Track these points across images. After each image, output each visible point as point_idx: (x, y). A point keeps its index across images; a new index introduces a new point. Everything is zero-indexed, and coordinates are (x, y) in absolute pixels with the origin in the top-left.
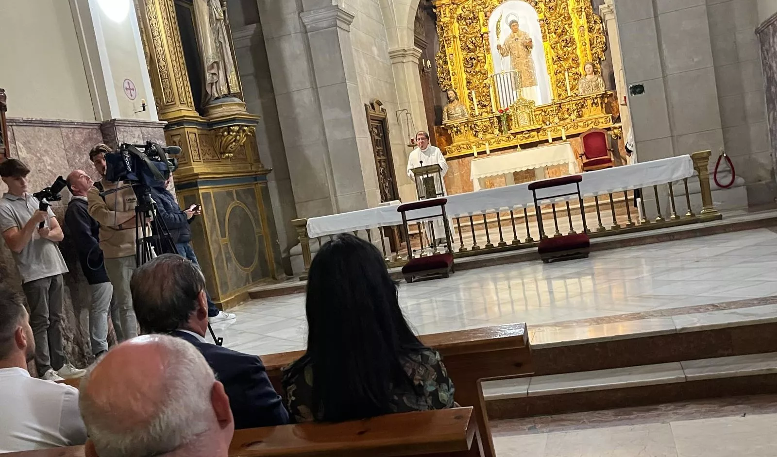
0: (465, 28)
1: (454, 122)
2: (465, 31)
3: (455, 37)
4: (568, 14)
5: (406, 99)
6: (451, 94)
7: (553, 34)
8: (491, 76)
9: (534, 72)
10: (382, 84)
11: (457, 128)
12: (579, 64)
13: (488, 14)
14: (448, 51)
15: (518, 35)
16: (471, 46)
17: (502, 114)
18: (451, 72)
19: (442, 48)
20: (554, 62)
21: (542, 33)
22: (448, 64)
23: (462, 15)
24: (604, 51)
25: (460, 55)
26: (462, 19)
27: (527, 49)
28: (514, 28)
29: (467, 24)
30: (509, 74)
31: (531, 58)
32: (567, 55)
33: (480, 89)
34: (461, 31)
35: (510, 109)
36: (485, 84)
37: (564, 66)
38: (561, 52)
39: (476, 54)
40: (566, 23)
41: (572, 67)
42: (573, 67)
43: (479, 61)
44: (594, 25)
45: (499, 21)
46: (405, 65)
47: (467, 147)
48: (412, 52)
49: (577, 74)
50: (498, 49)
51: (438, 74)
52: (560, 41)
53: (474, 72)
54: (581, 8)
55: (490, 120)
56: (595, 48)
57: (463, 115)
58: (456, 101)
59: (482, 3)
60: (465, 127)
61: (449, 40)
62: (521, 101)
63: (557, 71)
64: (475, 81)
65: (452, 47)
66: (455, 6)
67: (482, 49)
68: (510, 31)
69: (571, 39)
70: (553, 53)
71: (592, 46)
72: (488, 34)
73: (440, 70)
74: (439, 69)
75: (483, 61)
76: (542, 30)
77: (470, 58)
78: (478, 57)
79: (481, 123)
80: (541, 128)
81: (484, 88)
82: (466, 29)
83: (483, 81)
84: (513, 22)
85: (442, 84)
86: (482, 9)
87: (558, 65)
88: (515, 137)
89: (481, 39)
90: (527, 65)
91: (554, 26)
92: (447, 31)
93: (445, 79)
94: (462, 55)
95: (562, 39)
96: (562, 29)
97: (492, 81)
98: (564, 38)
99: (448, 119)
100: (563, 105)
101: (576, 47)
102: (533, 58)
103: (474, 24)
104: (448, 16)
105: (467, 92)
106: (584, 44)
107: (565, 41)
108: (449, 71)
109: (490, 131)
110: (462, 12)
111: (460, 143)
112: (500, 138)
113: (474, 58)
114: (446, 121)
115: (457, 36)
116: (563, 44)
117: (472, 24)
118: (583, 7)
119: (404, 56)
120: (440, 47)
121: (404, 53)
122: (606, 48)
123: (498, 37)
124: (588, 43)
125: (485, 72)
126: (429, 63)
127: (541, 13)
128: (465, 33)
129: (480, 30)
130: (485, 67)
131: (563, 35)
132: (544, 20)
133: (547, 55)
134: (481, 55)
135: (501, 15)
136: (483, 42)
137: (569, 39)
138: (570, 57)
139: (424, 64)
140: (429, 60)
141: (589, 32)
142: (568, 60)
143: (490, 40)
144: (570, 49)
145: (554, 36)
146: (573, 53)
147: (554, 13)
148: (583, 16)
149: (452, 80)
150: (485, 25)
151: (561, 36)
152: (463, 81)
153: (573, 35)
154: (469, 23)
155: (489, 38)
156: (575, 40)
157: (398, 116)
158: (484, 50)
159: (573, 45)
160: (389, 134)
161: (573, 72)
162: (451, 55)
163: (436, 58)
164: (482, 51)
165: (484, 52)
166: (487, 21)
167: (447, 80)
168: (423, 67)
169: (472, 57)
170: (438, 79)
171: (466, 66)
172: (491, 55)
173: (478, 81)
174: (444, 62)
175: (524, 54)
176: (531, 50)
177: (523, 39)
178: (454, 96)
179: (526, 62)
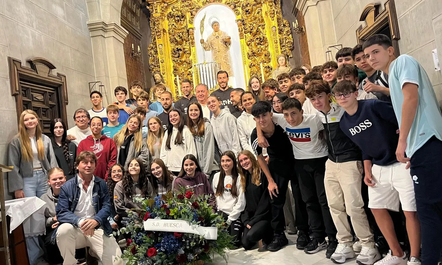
0: (173, 24)
2: (173, 27)
3: (164, 31)
4: (262, 17)
5: (103, 73)
7: (249, 34)
8: (195, 66)
9: (232, 65)
10: (67, 49)
12: (270, 59)
13: (194, 13)
14: (158, 41)
15: (218, 33)
16: (178, 39)
18: (160, 60)
19: (154, 40)
20: (249, 57)
21: (239, 31)
22: (158, 54)
23: (172, 13)
24: (292, 50)
25: (169, 47)
26: (172, 17)
27: (226, 45)
28: (215, 28)
29: (175, 21)
30: (210, 64)
31: (229, 53)
32: (260, 51)
33: (185, 76)
34: (170, 26)
36: (190, 72)
37: (257, 60)
39: (182, 46)
40: (260, 24)
41: (264, 62)
42: (266, 62)
44: (283, 28)
45: (203, 20)
46: (106, 40)
48: (113, 27)
49: (269, 67)
50: (201, 43)
51: (150, 62)
52: (255, 39)
53: (180, 61)
54: (274, 10)
56: (284, 47)
58: (162, 84)
59: (189, 4)
61: (159, 32)
63: (252, 64)
64: (181, 69)
65: (161, 39)
66: (166, 5)
67: (188, 43)
68: (212, 30)
69: (264, 38)
70: (248, 49)
71: (282, 45)
72: (193, 29)
74: (150, 58)
75: (188, 52)
76: (239, 29)
77: (177, 48)
78: (184, 49)
81: (188, 76)
82: (175, 25)
83: (188, 70)
84: (215, 22)
85: (153, 70)
86: (189, 10)
87: (253, 60)
89: (187, 34)
90: (226, 59)
91: (250, 27)
92: (157, 25)
93: (155, 66)
94: (171, 47)
96: (257, 29)
97: (195, 70)
98: (258, 37)
101: (268, 45)
102: (231, 53)
103: (182, 22)
104: (159, 12)
105: (173, 78)
106: (276, 41)
107: (258, 40)
108: (158, 59)
110: (172, 11)
115: (167, 31)
116: (257, 41)
117: (180, 21)
118: (276, 11)
119: (105, 31)
120: (152, 40)
121: (104, 27)
122: (293, 47)
123: (202, 33)
124: (279, 41)
125: (190, 62)
126: (139, 49)
127: (238, 15)
128: (174, 29)
129: (186, 26)
130: (190, 58)
131: (257, 34)
132: (241, 21)
133: (243, 50)
134: (187, 47)
135: (205, 15)
136: (188, 37)
137: (262, 38)
138: (262, 53)
139: (133, 48)
140: (138, 46)
141: (279, 33)
142: (261, 55)
143: (195, 35)
144: (263, 46)
145: (250, 35)
146: (265, 50)
147: (250, 16)
148: (275, 18)
149: (161, 66)
150: (191, 23)
151: (255, 35)
152: (170, 68)
153: (265, 35)
154: (177, 20)
155: (194, 33)
156: (268, 39)
157: (91, 88)
158: (189, 43)
159: (265, 43)
160: (67, 104)
161: (265, 66)
162: (160, 46)
163: (149, 48)
164: (188, 44)
165: (190, 45)
166: (193, 19)
167: (157, 67)
168: (133, 50)
169: (179, 48)
170: (150, 66)
171: (174, 55)
172: (195, 47)
173: (184, 69)
174: (155, 52)
175: (223, 49)
176: (229, 46)
177: (223, 37)
178: (160, 79)
179: (225, 55)
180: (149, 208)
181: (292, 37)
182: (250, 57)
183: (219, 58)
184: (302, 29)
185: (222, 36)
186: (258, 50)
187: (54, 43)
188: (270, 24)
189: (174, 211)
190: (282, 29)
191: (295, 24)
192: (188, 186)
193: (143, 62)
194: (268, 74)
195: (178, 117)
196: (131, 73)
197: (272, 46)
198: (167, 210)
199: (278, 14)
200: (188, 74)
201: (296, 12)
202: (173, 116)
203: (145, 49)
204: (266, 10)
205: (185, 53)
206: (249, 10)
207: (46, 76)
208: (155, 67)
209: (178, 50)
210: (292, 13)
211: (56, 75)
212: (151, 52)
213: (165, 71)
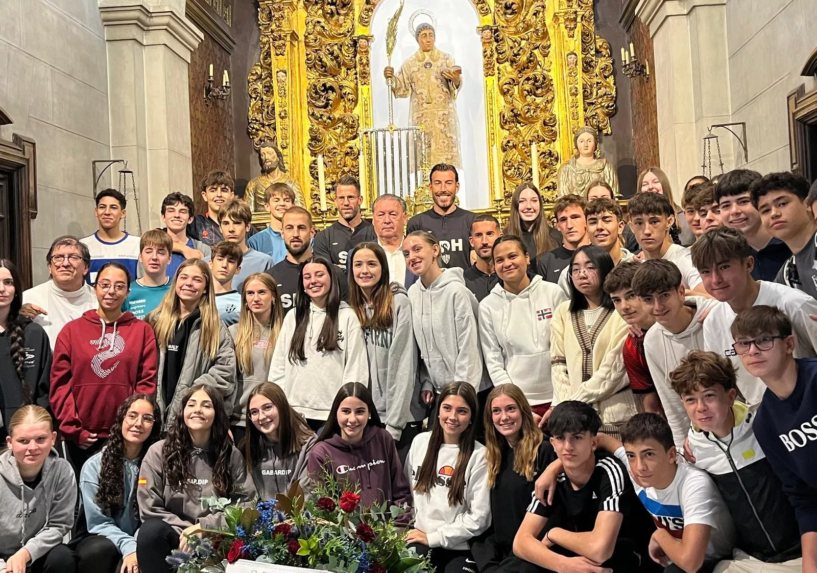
0: (319, 22)
2: (318, 28)
3: (294, 36)
4: (544, 25)
5: (132, 139)
6: (268, 153)
7: (507, 64)
8: (366, 133)
9: (457, 139)
12: (555, 134)
14: (277, 63)
15: (431, 56)
16: (327, 60)
18: (277, 110)
19: (265, 58)
20: (504, 123)
21: (485, 57)
22: (273, 94)
24: (611, 115)
25: (304, 78)
27: (449, 88)
28: (425, 41)
29: (324, 15)
30: (404, 133)
31: (454, 109)
32: (532, 112)
33: (339, 158)
34: (311, 26)
36: (351, 148)
37: (524, 134)
39: (337, 81)
40: (538, 43)
41: (539, 139)
42: (544, 141)
43: (342, 96)
44: (594, 58)
45: (396, 18)
46: (146, 51)
48: (166, 20)
49: (550, 154)
50: (387, 77)
51: (250, 113)
52: (521, 80)
53: (329, 118)
54: (575, 12)
56: (592, 107)
61: (280, 38)
63: (509, 142)
64: (330, 138)
65: (285, 57)
67: (352, 71)
68: (417, 46)
69: (544, 78)
70: (503, 103)
71: (588, 101)
72: (367, 40)
73: (255, 105)
74: (253, 102)
75: (350, 97)
76: (485, 52)
77: (324, 85)
78: (341, 87)
81: (347, 157)
82: (323, 24)
83: (346, 142)
84: (424, 27)
85: (256, 134)
87: (512, 131)
89: (352, 50)
90: (446, 123)
91: (512, 48)
92: (278, 19)
93: (263, 125)
94: (306, 79)
95: (525, 76)
96: (528, 55)
97: (365, 144)
98: (531, 75)
99: (256, 211)
101: (553, 98)
102: (458, 110)
103: (342, 17)
105: (308, 159)
106: (573, 91)
107: (531, 82)
108: (273, 109)
113: (331, 88)
115: (302, 38)
116: (528, 86)
117: (336, 16)
118: (580, 13)
119: (145, 28)
120: (262, 57)
121: (143, 17)
122: (616, 109)
123: (390, 51)
124: (581, 91)
125: (353, 122)
126: (226, 78)
127: (486, 14)
128: (319, 33)
129: (352, 31)
130: (354, 112)
131: (528, 68)
132: (491, 30)
133: (491, 103)
134: (349, 84)
135: (402, 7)
136: (355, 56)
137: (541, 79)
138: (537, 117)
139: (211, 74)
140: (226, 72)
141: (583, 71)
142: (533, 123)
143: (371, 55)
144: (541, 99)
145: (509, 69)
146: (545, 110)
147: (514, 20)
148: (578, 33)
149: (278, 127)
150: (364, 22)
151: (524, 70)
152: (302, 133)
153: (549, 71)
154: (329, 11)
155: (369, 49)
156: (554, 82)
157: (98, 174)
158: (356, 74)
159: (547, 92)
160: (34, 216)
161: (542, 150)
162: (281, 74)
163: (250, 78)
164: (351, 77)
165: (356, 78)
166: (370, 13)
167: (267, 128)
168: (210, 81)
169: (328, 85)
170: (249, 123)
171: (314, 102)
172: (369, 86)
173: (337, 140)
174: (266, 89)
175: (441, 97)
176: (456, 91)
177: (442, 65)
178: (274, 160)
179: (444, 114)
180: (243, 529)
181: (615, 84)
182: (506, 123)
183: (428, 120)
184: (644, 67)
185: (439, 64)
186: (527, 107)
188: (562, 45)
189: (309, 545)
190: (592, 61)
191: (627, 52)
192: (342, 467)
193: (232, 112)
194: (547, 171)
195: (326, 278)
196: (201, 140)
197: (563, 102)
198: (291, 538)
199: (584, 22)
200: (347, 154)
201: (629, 22)
202: (313, 275)
203: (239, 78)
204: (557, 11)
205: (342, 98)
206: (513, 3)
208: (263, 127)
209: (326, 89)
210: (620, 22)
211: (11, 139)
212: (256, 87)
213: (287, 141)
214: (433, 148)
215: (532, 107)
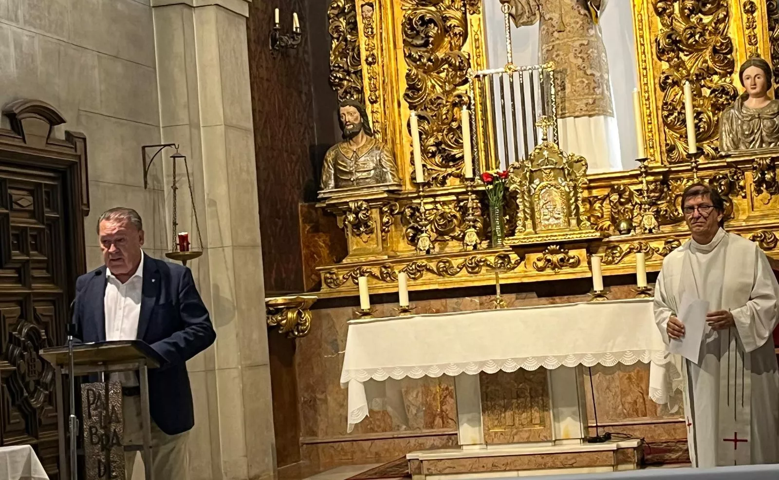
1: (351, 196)
6: (350, 114)
8: (478, 77)
10: (90, 59)
11: (357, 214)
12: (731, 64)
17: (491, 187)
18: (364, 54)
20: (661, 53)
22: (358, 30)
25: (397, 9)
27: (588, 9)
30: (527, 75)
31: (596, 36)
32: (697, 37)
33: (444, 111)
35: (512, 175)
36: (459, 96)
37: (688, 65)
38: (680, 26)
39: (439, 11)
41: (710, 72)
42: (716, 73)
43: (446, 30)
46: (195, 13)
47: (382, 273)
49: (724, 92)
50: (503, 2)
51: (332, 58)
55: (459, 201)
57: (380, 178)
58: (362, 139)
60: (382, 213)
62: (546, 153)
63: (667, 78)
64: (433, 86)
70: (660, 26)
71: (773, 17)
73: (336, 47)
74: (335, 43)
75: (457, 30)
77: (422, 18)
78: (445, 19)
79: (430, 206)
80: (599, 240)
81: (456, 109)
83: (454, 89)
85: (340, 85)
87: (672, 63)
88: (522, 258)
90: (585, 56)
93: (349, 73)
94: (400, 10)
97: (478, 91)
99: (336, 186)
100: (676, 180)
101: (725, 16)
106: (750, 7)
108: (359, 52)
109: (457, 232)
111: (363, 259)
112: (479, 257)
113: (431, 21)
114: (329, 191)
125: (462, 62)
126: (296, 23)
130: (464, 48)
133: (641, 29)
134: (454, 14)
138: (706, 43)
139: (277, 21)
140: (295, 15)
142: (702, 50)
144: (711, 17)
146: (715, 32)
149: (366, 75)
152: (397, 81)
157: (148, 160)
158: (463, 1)
159: (719, 7)
160: (87, 213)
161: (713, 87)
162: (367, 7)
163: (330, 13)
165: (464, 6)
167: (353, 76)
168: (276, 30)
169: (427, 18)
170: (331, 71)
171: (410, 40)
172: (481, 16)
173: (441, 87)
174: (351, 26)
175: (578, 23)
176: (598, 13)
178: (357, 122)
179: (582, 45)
182: (663, 53)
183: (561, 53)
186: (691, 30)
187: (62, 48)
196: (266, 102)
200: (454, 105)
205: (447, 32)
207: (42, 145)
208: (348, 75)
209: (425, 22)
211: (63, 137)
212: (337, 23)
213: (377, 93)
214: (568, 91)
215: (698, 30)
